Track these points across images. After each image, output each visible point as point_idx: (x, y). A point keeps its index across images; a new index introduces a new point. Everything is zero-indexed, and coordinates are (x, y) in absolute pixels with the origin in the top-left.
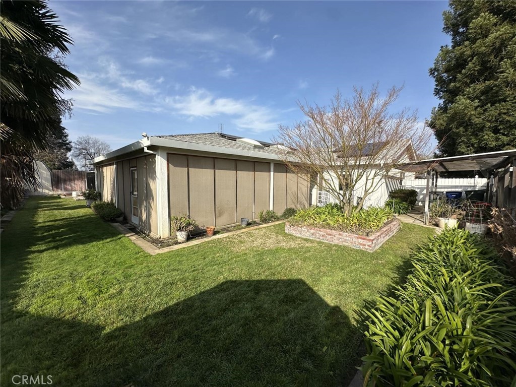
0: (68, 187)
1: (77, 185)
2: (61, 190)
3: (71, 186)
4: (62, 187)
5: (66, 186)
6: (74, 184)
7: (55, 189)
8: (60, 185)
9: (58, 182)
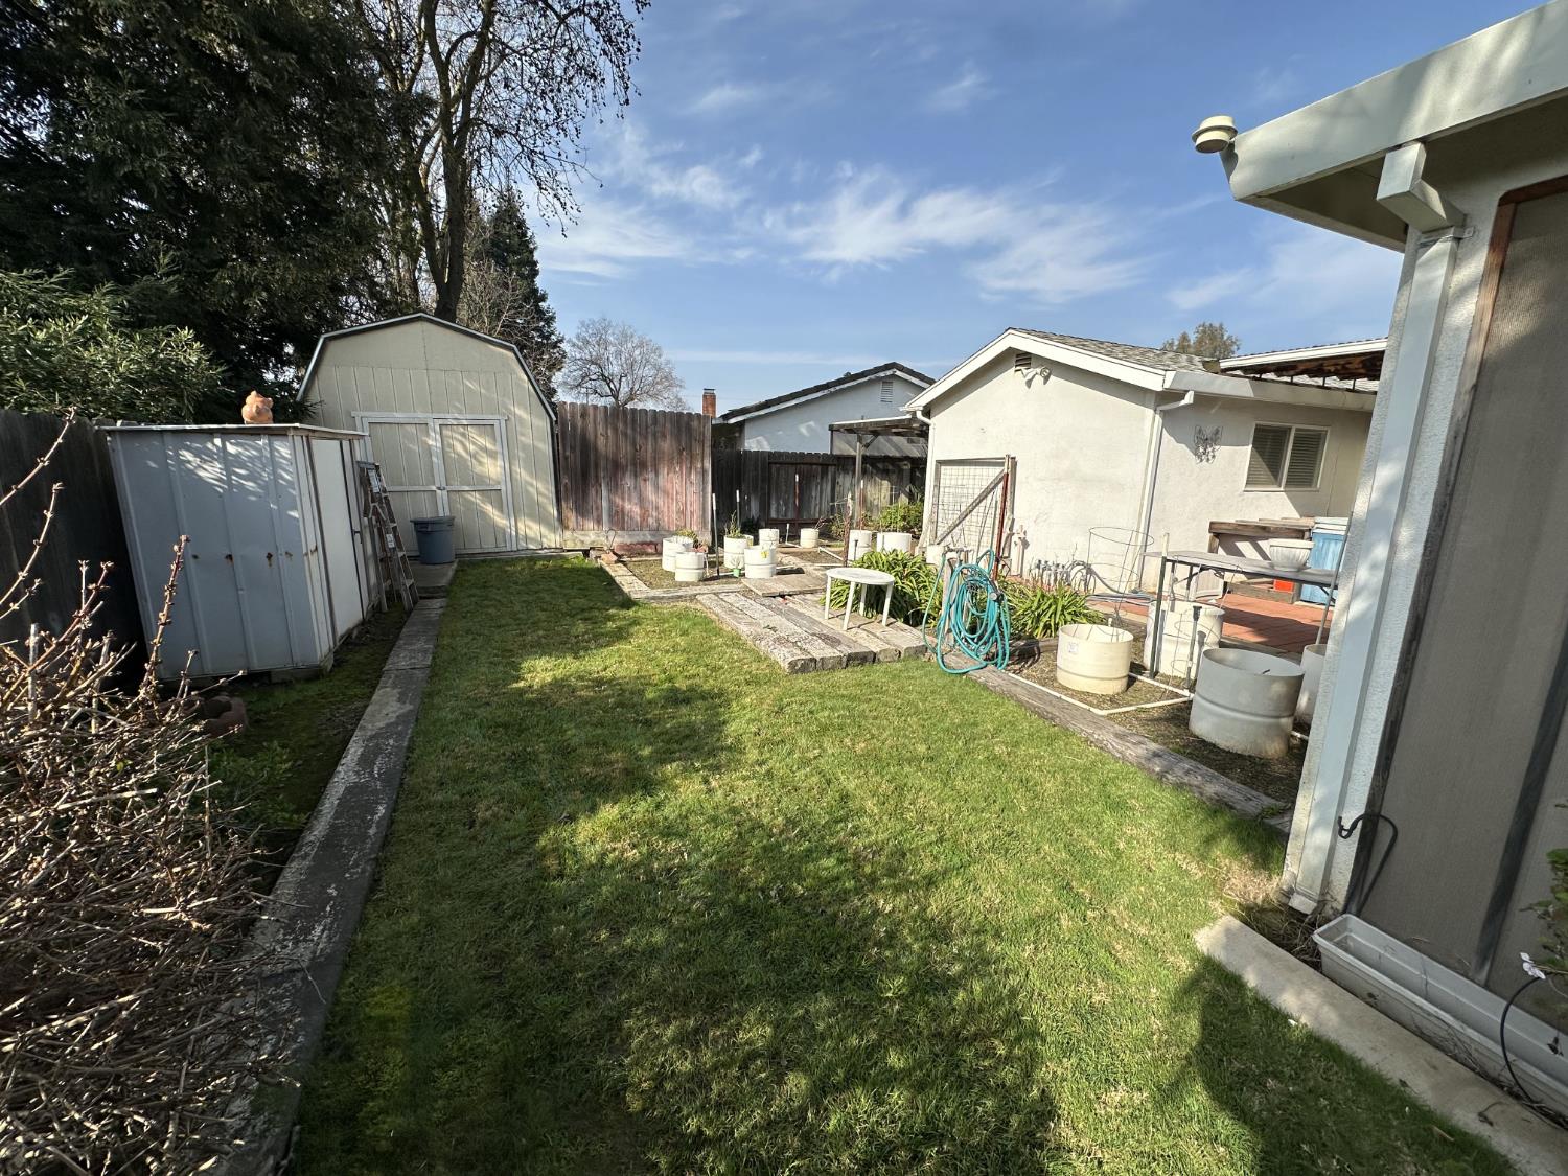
0: (628, 506)
1: (666, 493)
2: (599, 521)
3: (642, 500)
4: (599, 508)
5: (618, 500)
6: (657, 487)
7: (571, 518)
8: (592, 492)
9: (585, 475)
